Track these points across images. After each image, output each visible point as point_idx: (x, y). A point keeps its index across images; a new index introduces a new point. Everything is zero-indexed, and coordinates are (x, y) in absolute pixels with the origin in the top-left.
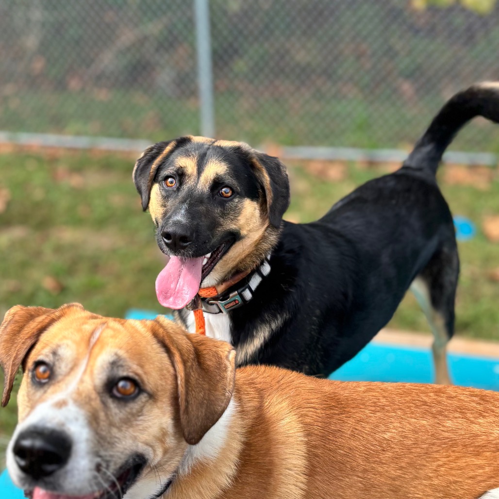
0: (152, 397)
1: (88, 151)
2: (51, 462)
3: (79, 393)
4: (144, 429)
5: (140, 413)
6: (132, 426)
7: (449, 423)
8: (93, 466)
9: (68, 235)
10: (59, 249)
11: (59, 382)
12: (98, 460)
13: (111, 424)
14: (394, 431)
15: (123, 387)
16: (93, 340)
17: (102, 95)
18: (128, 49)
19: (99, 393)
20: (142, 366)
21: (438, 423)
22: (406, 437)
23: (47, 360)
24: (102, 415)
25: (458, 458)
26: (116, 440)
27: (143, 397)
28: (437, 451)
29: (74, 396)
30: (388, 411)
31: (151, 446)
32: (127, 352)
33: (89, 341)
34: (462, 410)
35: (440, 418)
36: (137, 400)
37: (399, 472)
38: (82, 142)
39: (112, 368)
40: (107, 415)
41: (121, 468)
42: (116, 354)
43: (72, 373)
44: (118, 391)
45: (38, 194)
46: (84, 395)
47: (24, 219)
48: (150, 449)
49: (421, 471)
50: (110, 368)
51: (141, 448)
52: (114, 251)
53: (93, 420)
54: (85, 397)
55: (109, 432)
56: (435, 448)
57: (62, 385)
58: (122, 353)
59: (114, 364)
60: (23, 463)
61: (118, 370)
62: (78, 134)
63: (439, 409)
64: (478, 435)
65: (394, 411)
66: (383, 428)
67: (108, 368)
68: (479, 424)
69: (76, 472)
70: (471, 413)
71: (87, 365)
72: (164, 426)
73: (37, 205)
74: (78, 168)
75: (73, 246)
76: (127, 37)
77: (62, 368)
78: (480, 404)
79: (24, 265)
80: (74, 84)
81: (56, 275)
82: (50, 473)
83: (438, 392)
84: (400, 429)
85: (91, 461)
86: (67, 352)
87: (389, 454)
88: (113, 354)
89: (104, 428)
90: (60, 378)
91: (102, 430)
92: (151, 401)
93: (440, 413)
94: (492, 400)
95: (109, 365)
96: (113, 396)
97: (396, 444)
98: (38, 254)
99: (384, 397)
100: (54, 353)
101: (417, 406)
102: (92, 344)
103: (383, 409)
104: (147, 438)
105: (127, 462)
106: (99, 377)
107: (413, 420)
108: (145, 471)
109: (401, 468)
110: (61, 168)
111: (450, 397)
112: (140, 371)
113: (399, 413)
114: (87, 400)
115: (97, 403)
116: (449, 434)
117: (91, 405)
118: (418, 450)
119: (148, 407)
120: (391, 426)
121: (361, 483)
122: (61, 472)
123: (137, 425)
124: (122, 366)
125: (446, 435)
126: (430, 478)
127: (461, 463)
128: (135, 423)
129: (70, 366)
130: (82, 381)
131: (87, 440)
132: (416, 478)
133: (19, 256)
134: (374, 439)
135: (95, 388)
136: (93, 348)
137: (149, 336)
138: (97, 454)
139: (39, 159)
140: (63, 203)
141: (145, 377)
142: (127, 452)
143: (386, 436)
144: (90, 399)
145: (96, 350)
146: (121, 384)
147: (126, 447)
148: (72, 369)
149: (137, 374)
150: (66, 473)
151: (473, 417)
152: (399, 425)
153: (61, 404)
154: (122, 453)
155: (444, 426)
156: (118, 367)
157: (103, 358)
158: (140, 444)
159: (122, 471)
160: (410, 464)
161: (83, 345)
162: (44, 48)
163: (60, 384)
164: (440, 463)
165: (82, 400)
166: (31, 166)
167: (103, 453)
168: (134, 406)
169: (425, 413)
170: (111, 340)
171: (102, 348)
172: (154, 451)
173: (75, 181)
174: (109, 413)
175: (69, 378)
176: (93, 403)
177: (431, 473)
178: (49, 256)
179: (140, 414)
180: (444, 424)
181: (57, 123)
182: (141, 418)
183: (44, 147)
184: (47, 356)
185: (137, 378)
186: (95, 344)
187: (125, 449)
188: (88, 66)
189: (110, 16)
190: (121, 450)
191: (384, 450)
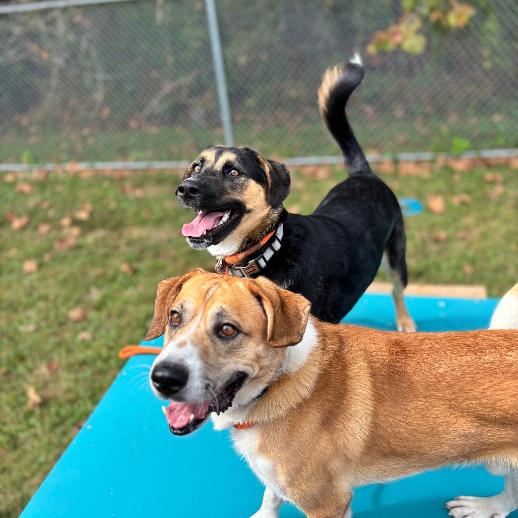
0: (248, 335)
1: (146, 170)
2: (175, 385)
3: (196, 335)
4: (244, 356)
5: (240, 345)
6: (234, 355)
7: (487, 357)
8: (204, 386)
9: (136, 233)
10: (130, 243)
11: (184, 326)
12: (208, 382)
13: (219, 355)
14: (445, 367)
15: (226, 329)
16: (208, 297)
17: (153, 130)
18: (168, 96)
19: (209, 335)
20: (239, 315)
21: (479, 358)
22: (455, 370)
23: (178, 310)
24: (211, 350)
25: (500, 382)
26: (222, 365)
27: (240, 336)
28: (480, 378)
29: (193, 337)
30: (440, 353)
31: (251, 366)
32: (230, 306)
33: (205, 297)
34: (495, 347)
35: (480, 354)
36: (236, 338)
37: (453, 396)
38: (142, 165)
39: (218, 317)
40: (215, 349)
41: (227, 382)
42: (221, 307)
43: (193, 320)
44: (223, 333)
45: (113, 205)
46: (199, 337)
47: (104, 224)
48: (250, 367)
49: (470, 394)
50: (216, 317)
51: (242, 368)
52: (170, 241)
53: (204, 355)
54: (200, 339)
55: (217, 361)
56: (479, 376)
57: (186, 328)
58: (225, 306)
59: (219, 315)
60: (158, 385)
61: (222, 319)
62: (138, 160)
63: (478, 348)
64: (512, 365)
65: (444, 352)
66: (437, 365)
67: (215, 317)
68: (510, 356)
69: (192, 390)
70: (502, 349)
71: (203, 314)
72: (259, 352)
73: (112, 212)
74: (139, 184)
75: (140, 240)
76: (168, 87)
77: (187, 317)
78: (506, 341)
79: (106, 256)
80: (133, 124)
81: (129, 262)
82: (176, 392)
83: (475, 336)
84: (449, 365)
85: (202, 382)
86: (190, 306)
87: (444, 384)
88: (219, 308)
89: (212, 359)
90: (185, 323)
91: (211, 360)
92: (247, 338)
93: (480, 350)
94: (513, 337)
95: (215, 315)
96: (220, 337)
97: (449, 377)
98: (116, 248)
99: (437, 343)
100: (182, 306)
101: (462, 348)
102: (207, 299)
103: (437, 352)
104: (246, 361)
105: (232, 378)
106: (210, 324)
107: (459, 358)
108: (247, 381)
109: (454, 393)
110: (128, 185)
111: (484, 340)
112: (238, 319)
113: (448, 353)
114: (201, 341)
115: (208, 342)
116: (489, 365)
117: (203, 344)
118: (467, 379)
119: (245, 341)
120: (443, 364)
121: (424, 406)
122: (184, 390)
123: (238, 354)
124: (225, 316)
125: (487, 366)
126: (478, 399)
127: (504, 385)
128: (237, 353)
129: (192, 315)
130: (199, 326)
131: (200, 369)
132: (467, 399)
133: (102, 250)
134: (431, 374)
135: (207, 332)
136: (207, 302)
137: (248, 293)
138: (207, 378)
139: (111, 180)
140: (131, 209)
141: (241, 323)
142: (231, 372)
143: (440, 372)
144: (203, 339)
145: (209, 304)
146: (225, 327)
147: (229, 369)
148: (193, 317)
149: (235, 322)
150: (187, 390)
151: (505, 351)
152: (448, 362)
153: (182, 344)
154: (227, 374)
155: (483, 359)
156: (222, 316)
157: (213, 310)
158: (240, 366)
159: (228, 385)
160: (461, 390)
161: (201, 301)
162: (108, 101)
163: (184, 328)
164: (486, 387)
165: (197, 341)
166: (106, 184)
167: (211, 376)
168: (235, 342)
169: (468, 352)
170: (220, 297)
171: (213, 302)
172: (253, 368)
173: (139, 193)
174: (217, 348)
175: (191, 324)
176: (205, 342)
177: (479, 395)
178: (123, 248)
179: (240, 347)
180: (484, 358)
181: (123, 153)
182: (241, 349)
183: (114, 170)
184: (178, 307)
185: (235, 324)
186: (209, 299)
187: (228, 371)
188: (141, 111)
189: (154, 74)
190: (226, 372)
191: (439, 382)
